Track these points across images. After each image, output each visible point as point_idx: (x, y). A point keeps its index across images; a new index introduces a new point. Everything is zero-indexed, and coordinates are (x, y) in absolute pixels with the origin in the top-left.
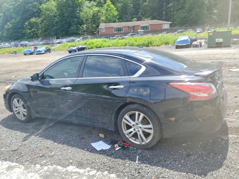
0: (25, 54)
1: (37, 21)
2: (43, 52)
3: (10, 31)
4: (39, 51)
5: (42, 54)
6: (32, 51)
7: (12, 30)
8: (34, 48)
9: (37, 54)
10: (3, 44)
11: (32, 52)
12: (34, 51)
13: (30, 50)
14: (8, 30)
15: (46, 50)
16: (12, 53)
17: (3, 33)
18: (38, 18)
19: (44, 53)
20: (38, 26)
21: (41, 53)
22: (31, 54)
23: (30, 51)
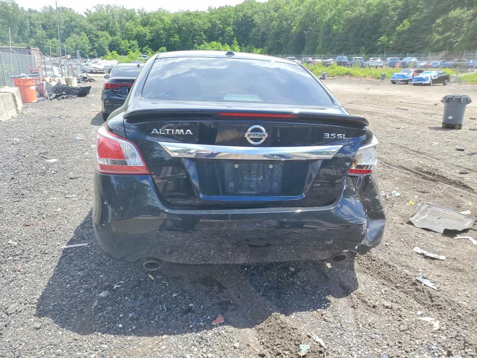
0: (394, 83)
1: (462, 15)
2: (428, 82)
3: (403, 36)
4: (421, 79)
5: (425, 85)
6: (407, 77)
7: (407, 35)
8: (415, 72)
9: (415, 84)
10: (373, 59)
11: (406, 79)
12: (411, 78)
13: (405, 74)
14: (400, 34)
15: (437, 77)
16: (378, 78)
17: (389, 40)
18: (468, 10)
19: (429, 85)
20: (461, 27)
21: (424, 83)
22: (406, 82)
23: (404, 76)
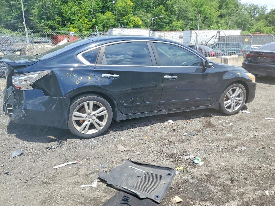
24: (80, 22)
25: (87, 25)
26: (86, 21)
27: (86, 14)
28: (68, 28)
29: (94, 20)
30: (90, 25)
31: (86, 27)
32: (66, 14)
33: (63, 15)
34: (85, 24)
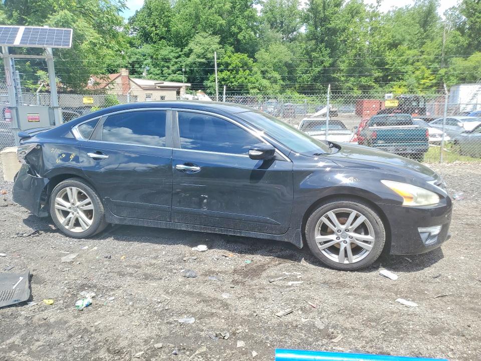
24: (414, 75)
25: (428, 81)
26: (425, 75)
27: (430, 62)
28: (392, 87)
29: (442, 71)
30: (434, 81)
31: (424, 84)
32: (392, 65)
33: (387, 67)
34: (423, 78)
